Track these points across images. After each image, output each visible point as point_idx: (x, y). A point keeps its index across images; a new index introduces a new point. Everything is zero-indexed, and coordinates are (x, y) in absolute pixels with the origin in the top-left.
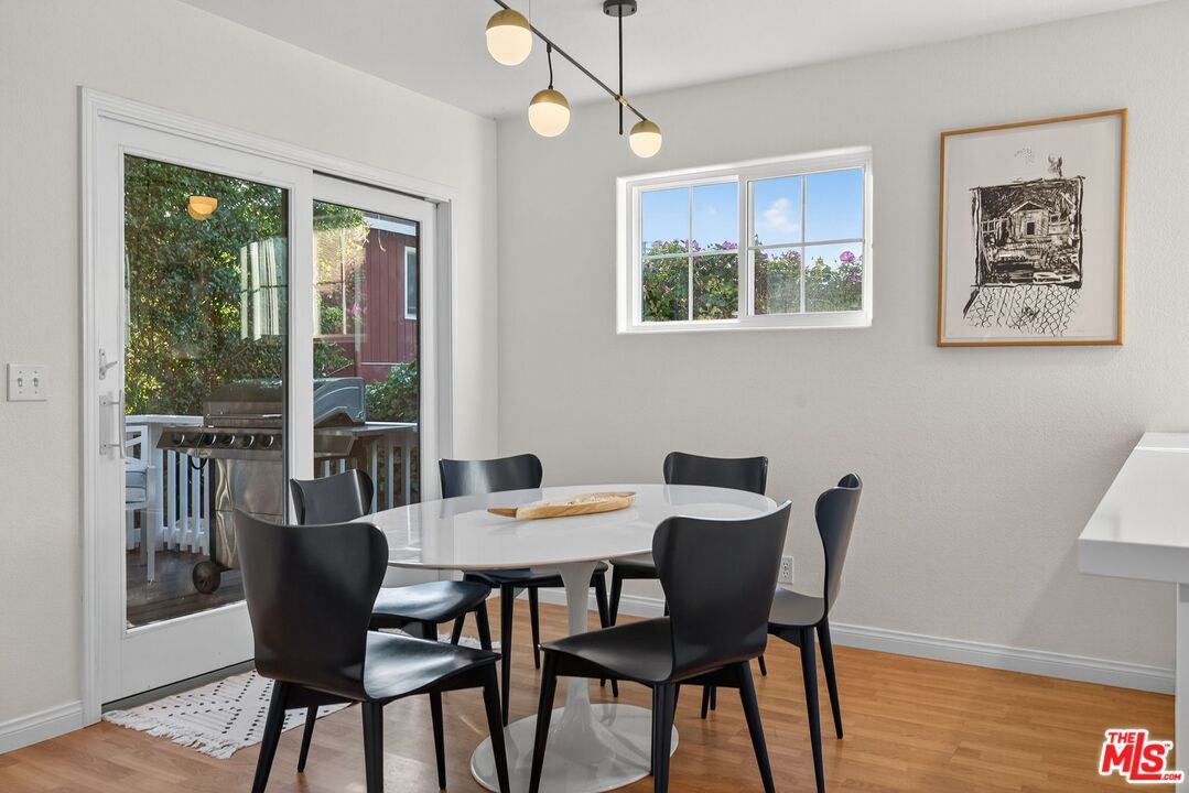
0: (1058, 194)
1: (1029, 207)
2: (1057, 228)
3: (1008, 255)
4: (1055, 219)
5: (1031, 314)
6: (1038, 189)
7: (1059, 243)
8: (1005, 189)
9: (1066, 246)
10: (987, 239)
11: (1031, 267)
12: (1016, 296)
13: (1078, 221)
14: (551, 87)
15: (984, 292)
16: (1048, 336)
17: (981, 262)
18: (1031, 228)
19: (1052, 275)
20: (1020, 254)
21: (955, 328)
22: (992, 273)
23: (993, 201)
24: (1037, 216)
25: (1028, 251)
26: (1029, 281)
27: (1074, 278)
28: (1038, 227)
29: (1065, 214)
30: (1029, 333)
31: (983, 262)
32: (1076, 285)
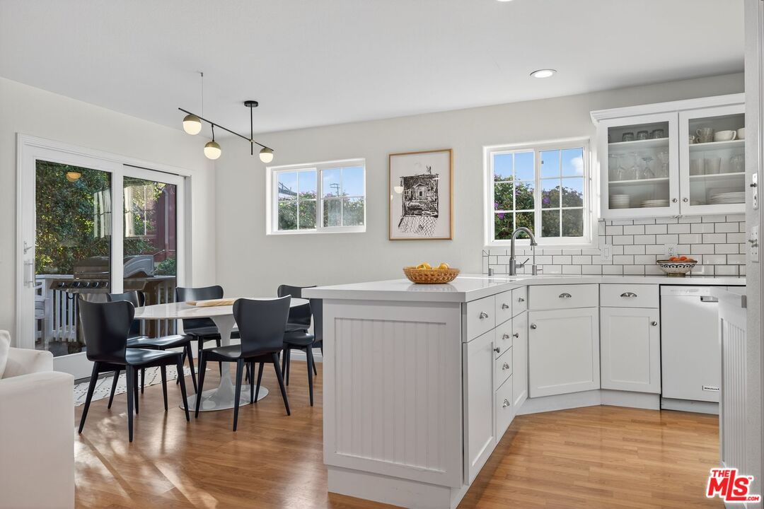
0: (427, 180)
1: (420, 185)
2: (430, 194)
3: (413, 204)
4: (429, 190)
5: (421, 227)
6: (423, 179)
7: (430, 200)
8: (412, 178)
9: (432, 201)
10: (406, 198)
11: (421, 209)
12: (416, 220)
13: (436, 192)
14: (213, 141)
15: (406, 219)
16: (427, 237)
17: (404, 206)
18: (421, 193)
19: (428, 212)
20: (417, 204)
21: (396, 233)
22: (409, 211)
23: (408, 182)
24: (423, 189)
25: (420, 202)
26: (420, 215)
27: (436, 213)
28: (423, 193)
29: (432, 188)
30: (421, 235)
31: (405, 207)
32: (436, 216)
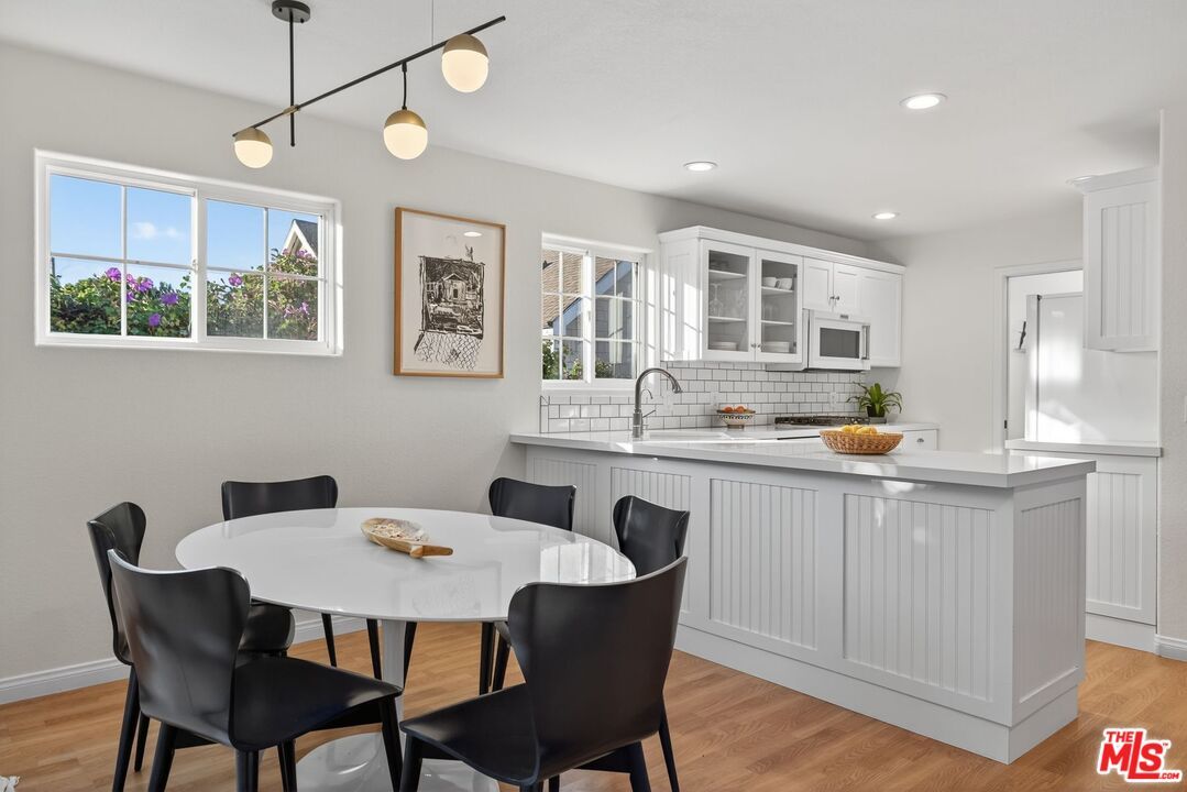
0: (467, 270)
1: (454, 278)
2: (470, 296)
3: (443, 310)
4: (469, 289)
5: (455, 354)
6: (460, 267)
7: (471, 306)
8: (441, 261)
9: (474, 309)
10: (429, 297)
11: (454, 321)
12: (445, 341)
13: (481, 293)
15: (428, 335)
16: (464, 371)
17: (425, 313)
18: (456, 292)
19: (468, 328)
20: (450, 311)
21: (410, 362)
22: (433, 322)
23: (434, 269)
24: (460, 285)
25: (454, 309)
26: (455, 331)
27: (479, 332)
28: (460, 292)
29: (475, 287)
30: (453, 368)
31: (427, 313)
32: (480, 337)
